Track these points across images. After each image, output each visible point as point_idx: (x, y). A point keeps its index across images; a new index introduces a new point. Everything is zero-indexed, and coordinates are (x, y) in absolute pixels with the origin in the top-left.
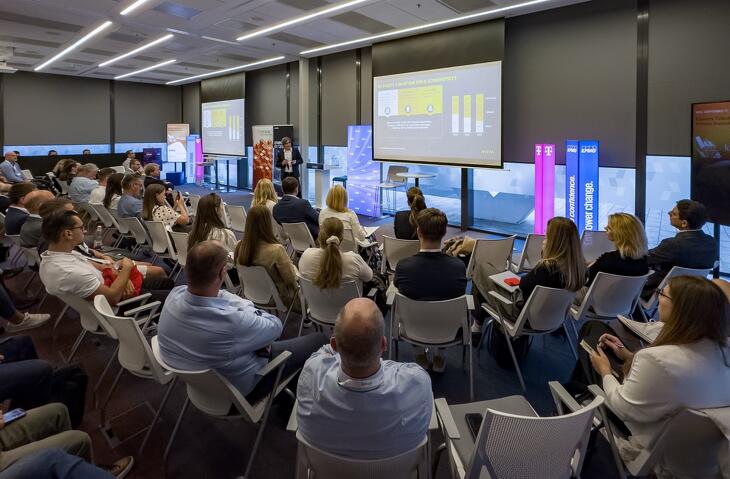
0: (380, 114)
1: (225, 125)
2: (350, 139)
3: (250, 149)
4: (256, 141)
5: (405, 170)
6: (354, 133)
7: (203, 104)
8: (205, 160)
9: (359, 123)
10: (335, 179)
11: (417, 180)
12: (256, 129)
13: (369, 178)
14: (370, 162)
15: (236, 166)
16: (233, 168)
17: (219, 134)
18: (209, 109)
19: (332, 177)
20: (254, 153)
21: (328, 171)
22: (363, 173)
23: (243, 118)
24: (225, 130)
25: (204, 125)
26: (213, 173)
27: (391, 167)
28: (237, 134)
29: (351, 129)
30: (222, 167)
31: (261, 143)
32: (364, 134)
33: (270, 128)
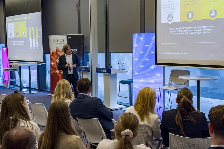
0: (162, 22)
1: (26, 36)
2: (135, 45)
3: (48, 56)
4: (53, 49)
5: (187, 73)
6: (138, 40)
7: (7, 18)
8: (11, 66)
9: (143, 31)
10: (121, 82)
11: (198, 82)
12: (52, 38)
13: (152, 81)
14: (153, 67)
15: (36, 71)
16: (34, 72)
17: (21, 43)
18: (12, 22)
19: (118, 80)
20: (51, 59)
21: (115, 75)
22: (147, 76)
23: (41, 29)
24: (26, 40)
25: (9, 36)
26: (17, 77)
27: (173, 71)
28: (36, 43)
29: (135, 36)
30: (25, 72)
31: (57, 51)
32: (147, 41)
33: (64, 38)
